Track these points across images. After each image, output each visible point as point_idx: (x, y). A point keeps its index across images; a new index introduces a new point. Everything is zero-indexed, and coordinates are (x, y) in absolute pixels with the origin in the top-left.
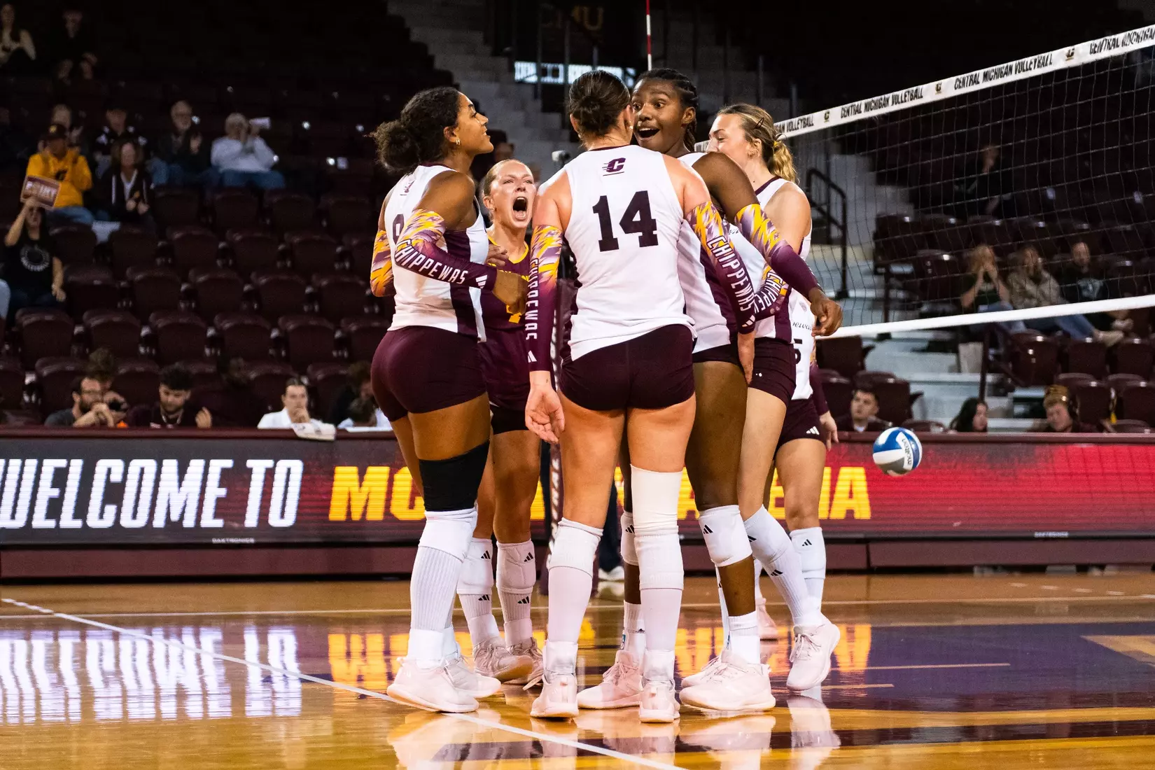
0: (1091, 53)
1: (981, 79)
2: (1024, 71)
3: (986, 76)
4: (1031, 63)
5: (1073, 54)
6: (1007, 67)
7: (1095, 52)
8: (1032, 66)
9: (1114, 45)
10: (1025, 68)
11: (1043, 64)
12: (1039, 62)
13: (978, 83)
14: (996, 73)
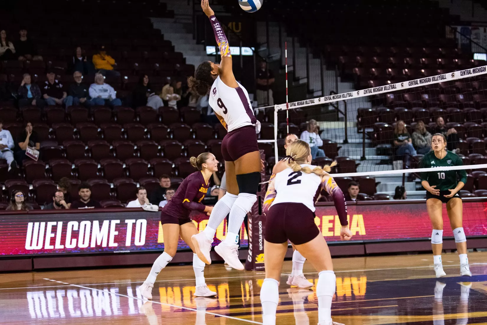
0: (461, 75)
1: (419, 82)
2: (436, 80)
3: (420, 81)
4: (438, 78)
5: (454, 75)
6: (427, 79)
7: (463, 75)
8: (439, 79)
9: (469, 73)
11: (443, 78)
12: (441, 77)
13: (419, 84)
14: (424, 81)
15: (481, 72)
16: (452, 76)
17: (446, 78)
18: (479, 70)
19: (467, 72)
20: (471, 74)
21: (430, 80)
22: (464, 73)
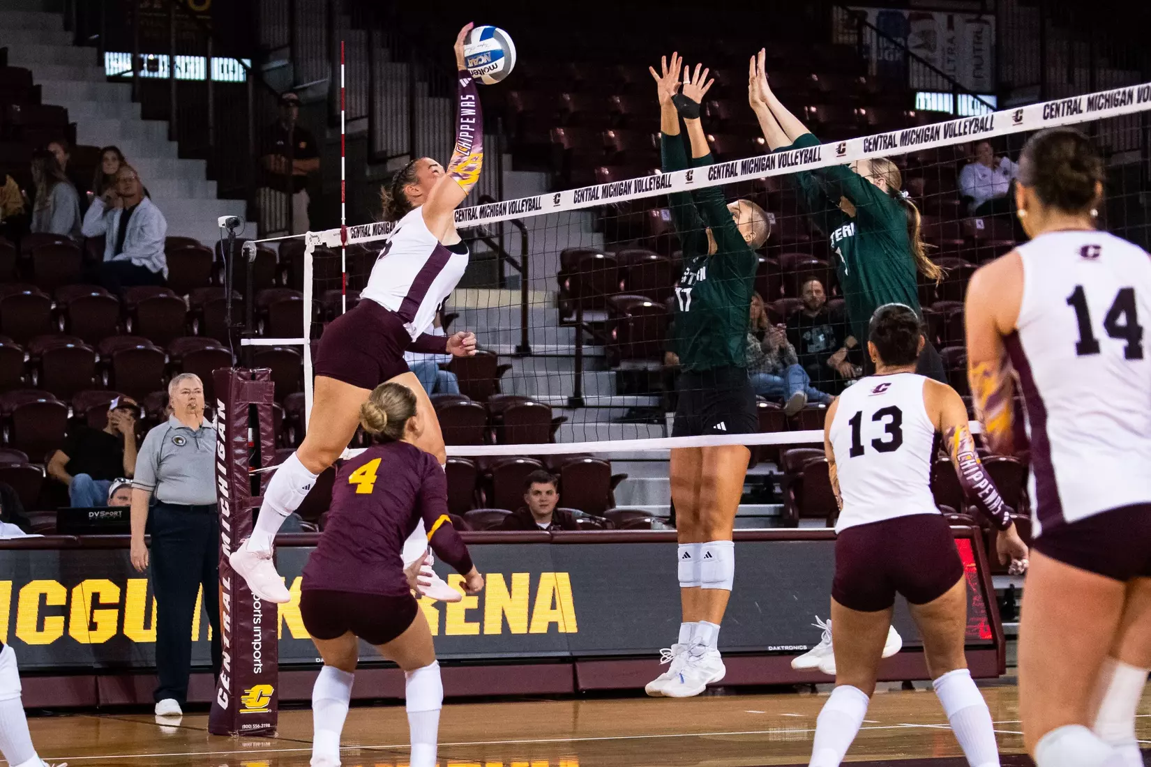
0: (865, 151)
1: (739, 169)
2: (789, 165)
3: (744, 166)
4: (796, 157)
5: (844, 150)
6: (769, 158)
7: (870, 150)
8: (798, 160)
9: (890, 144)
10: (790, 162)
11: (810, 158)
12: (806, 156)
13: (736, 175)
14: (756, 165)
15: (926, 141)
16: (839, 152)
17: (820, 159)
18: (918, 136)
19: (885, 142)
20: (896, 146)
21: (773, 162)
22: (876, 143)
